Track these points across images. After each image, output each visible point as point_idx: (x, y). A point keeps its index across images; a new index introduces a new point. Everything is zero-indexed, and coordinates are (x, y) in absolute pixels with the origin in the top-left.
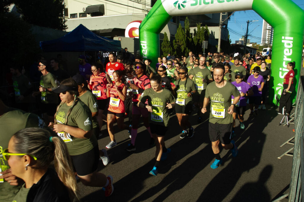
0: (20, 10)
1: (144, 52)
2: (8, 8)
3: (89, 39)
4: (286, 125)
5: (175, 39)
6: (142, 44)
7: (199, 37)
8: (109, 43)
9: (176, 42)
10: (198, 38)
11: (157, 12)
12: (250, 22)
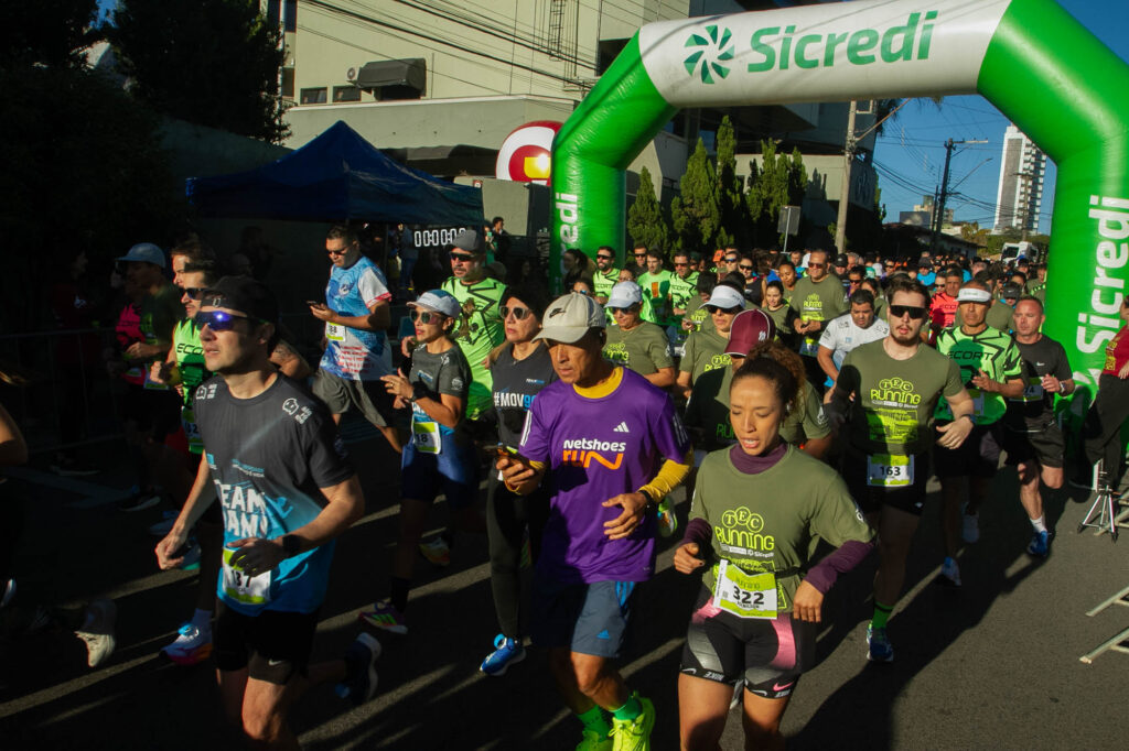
0: (126, 64)
1: (566, 233)
2: (85, 56)
3: (367, 177)
4: (1107, 532)
5: (679, 195)
6: (560, 205)
7: (770, 191)
8: (440, 193)
9: (682, 206)
10: (765, 193)
11: (622, 89)
12: (958, 147)
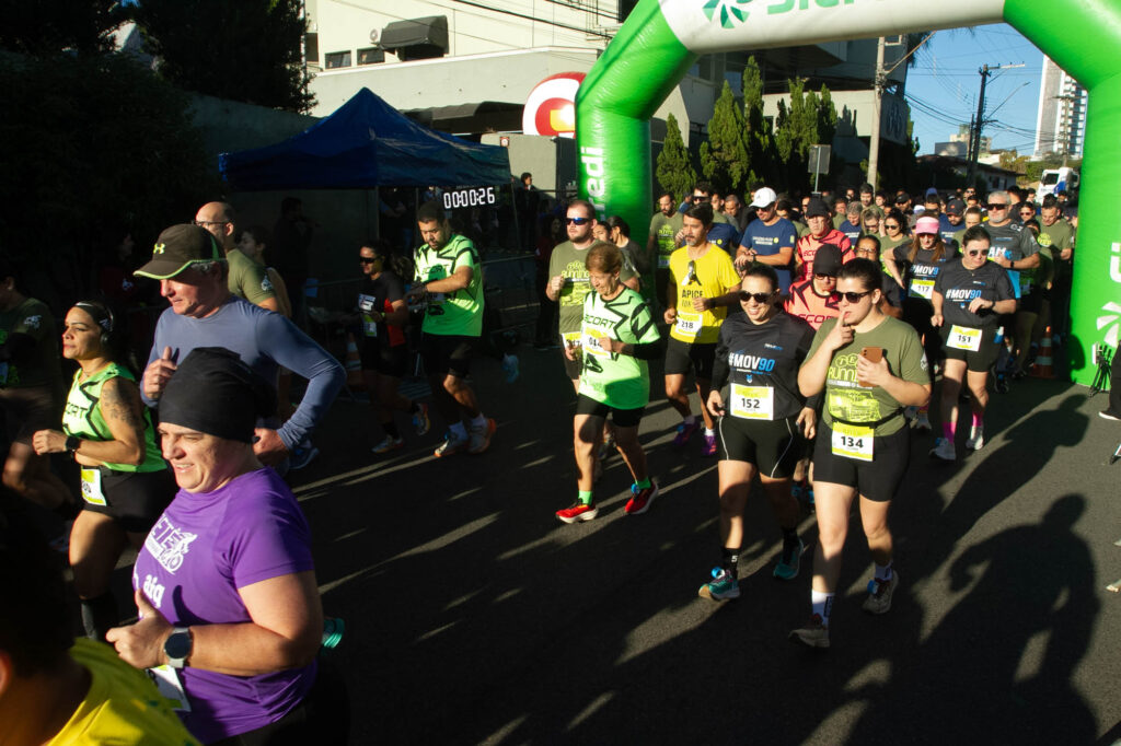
0: (152, 43)
1: (593, 187)
2: (113, 38)
3: (392, 143)
5: (707, 140)
6: (584, 159)
7: (799, 131)
8: (467, 155)
9: (711, 150)
10: (794, 133)
11: (642, 40)
12: (994, 72)
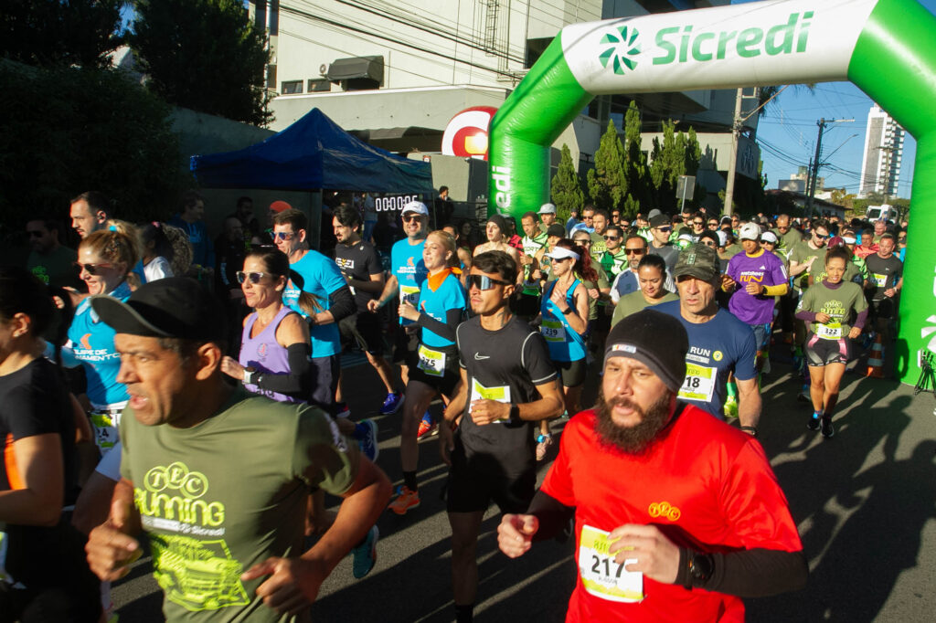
0: (142, 64)
1: (500, 200)
2: (111, 58)
3: (338, 154)
5: (594, 167)
6: (495, 177)
7: (669, 163)
8: (397, 168)
9: (596, 176)
10: (665, 165)
11: (547, 80)
